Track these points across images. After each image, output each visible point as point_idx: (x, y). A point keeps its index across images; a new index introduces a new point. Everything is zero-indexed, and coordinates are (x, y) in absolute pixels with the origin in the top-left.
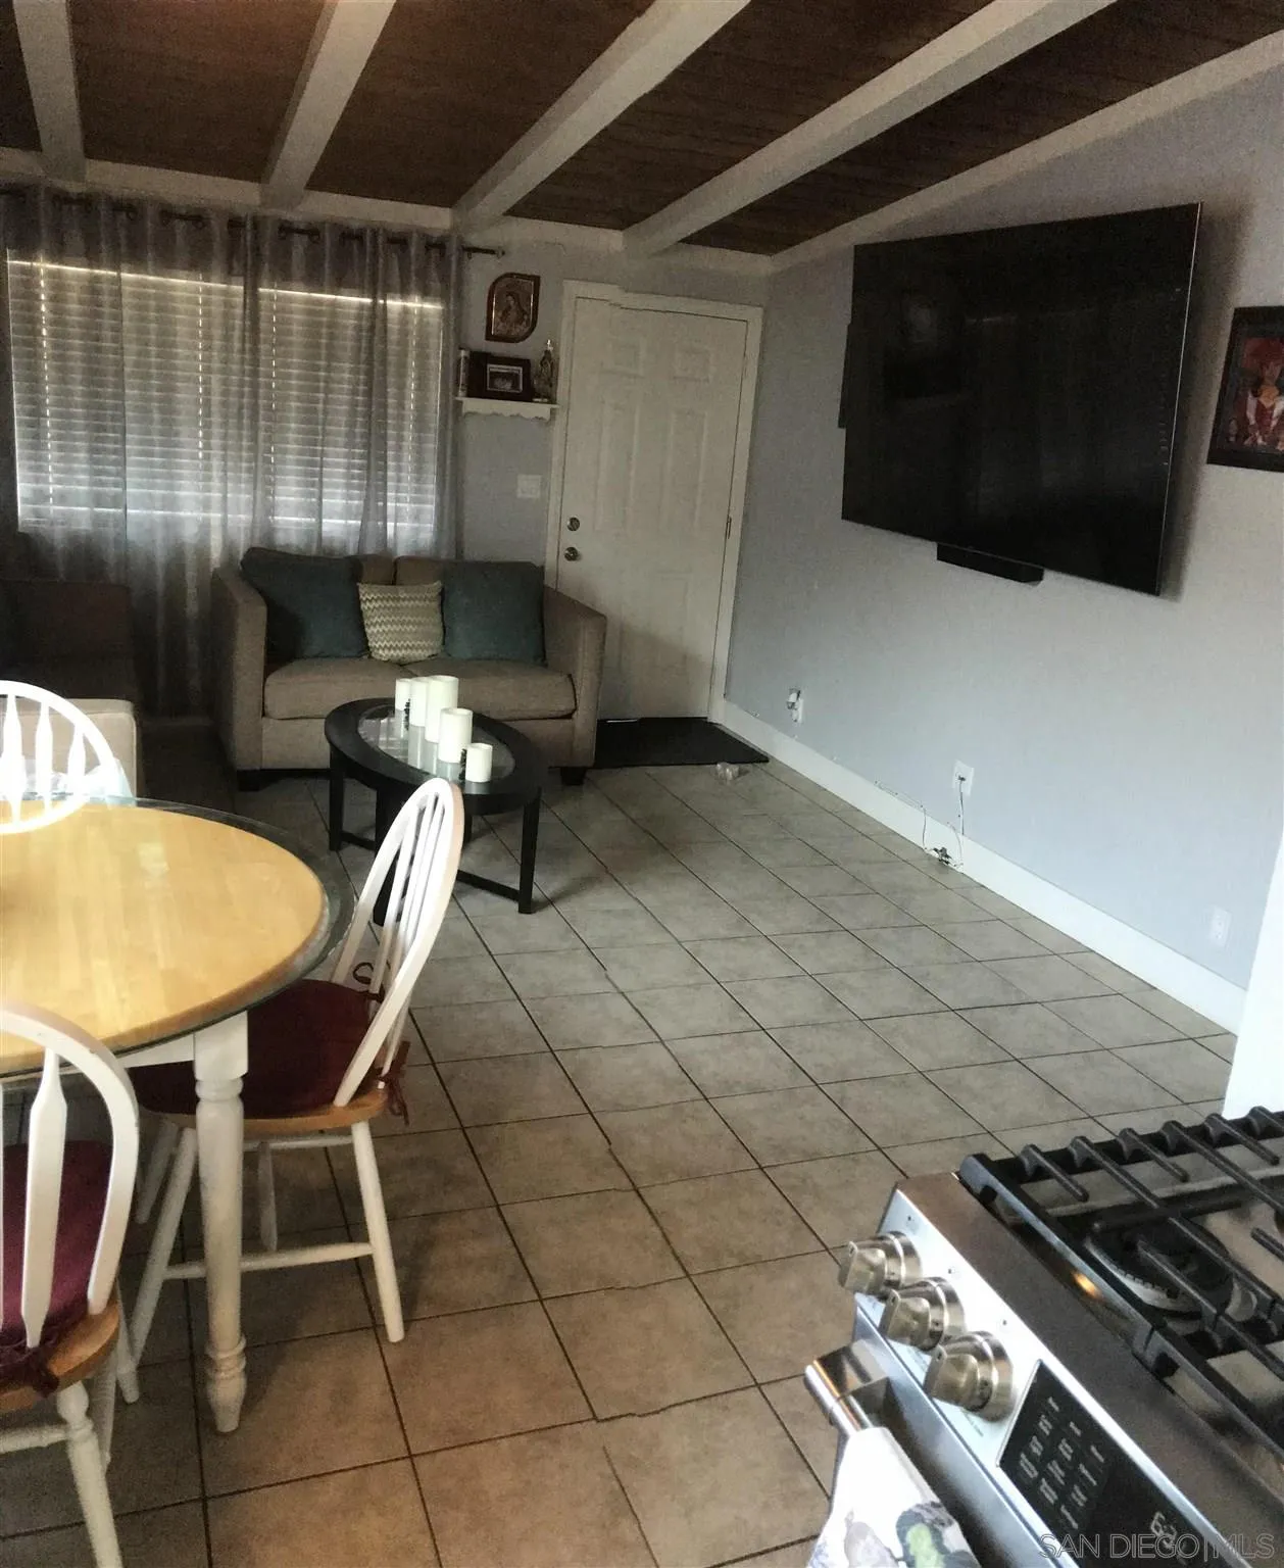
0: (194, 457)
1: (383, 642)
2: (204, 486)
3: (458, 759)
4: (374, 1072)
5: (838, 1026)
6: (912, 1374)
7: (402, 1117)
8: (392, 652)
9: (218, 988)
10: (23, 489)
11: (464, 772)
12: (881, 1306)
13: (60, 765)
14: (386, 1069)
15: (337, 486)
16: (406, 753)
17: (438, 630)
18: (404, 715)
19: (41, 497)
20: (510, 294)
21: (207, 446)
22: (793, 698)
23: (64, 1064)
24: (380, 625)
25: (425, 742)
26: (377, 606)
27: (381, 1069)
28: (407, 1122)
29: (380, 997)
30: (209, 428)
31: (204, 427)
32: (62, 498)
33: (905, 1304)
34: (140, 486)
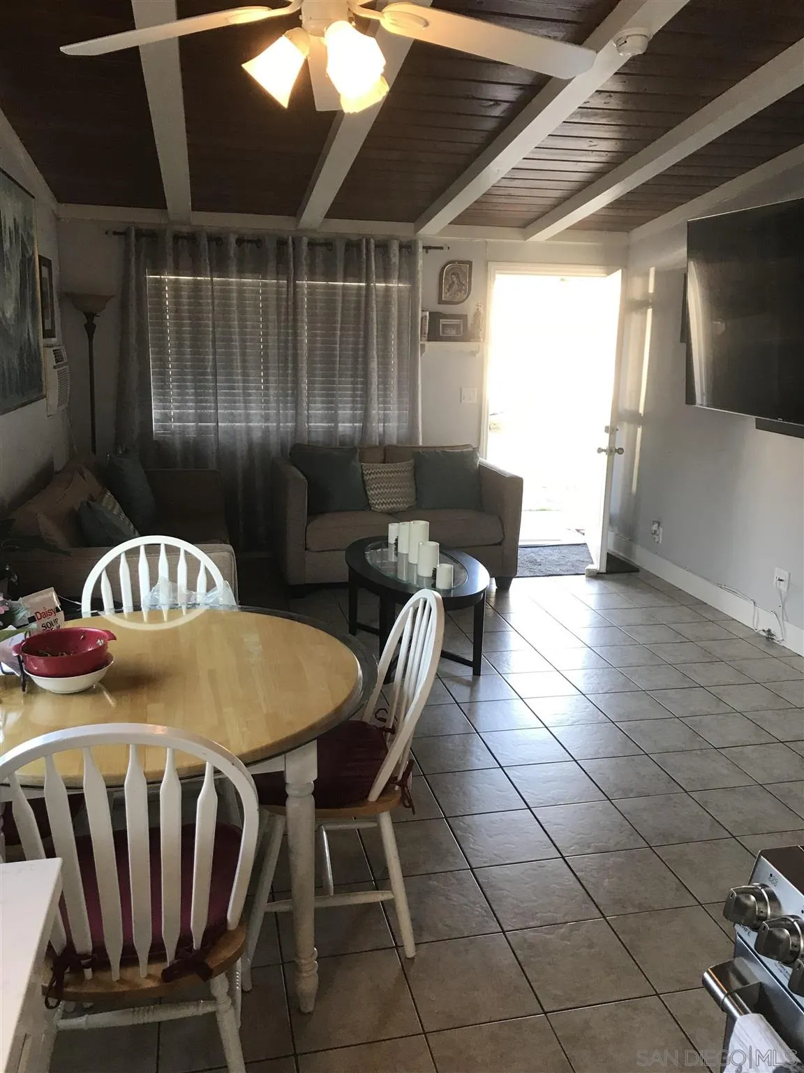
0: (259, 388)
1: (378, 500)
2: (264, 407)
3: (430, 574)
4: (392, 779)
5: (699, 752)
6: (778, 980)
7: (411, 809)
8: (384, 506)
9: (300, 724)
10: (155, 414)
11: (435, 583)
12: (754, 935)
13: (192, 586)
14: (400, 778)
15: (346, 402)
16: (396, 571)
17: (413, 491)
18: (394, 547)
19: (166, 418)
20: (453, 274)
21: (267, 381)
22: (655, 527)
23: (217, 772)
24: (376, 489)
25: (409, 564)
26: (374, 477)
27: (396, 778)
28: (414, 813)
29: (393, 731)
30: (268, 370)
31: (264, 369)
32: (180, 418)
33: (771, 931)
34: (226, 408)
